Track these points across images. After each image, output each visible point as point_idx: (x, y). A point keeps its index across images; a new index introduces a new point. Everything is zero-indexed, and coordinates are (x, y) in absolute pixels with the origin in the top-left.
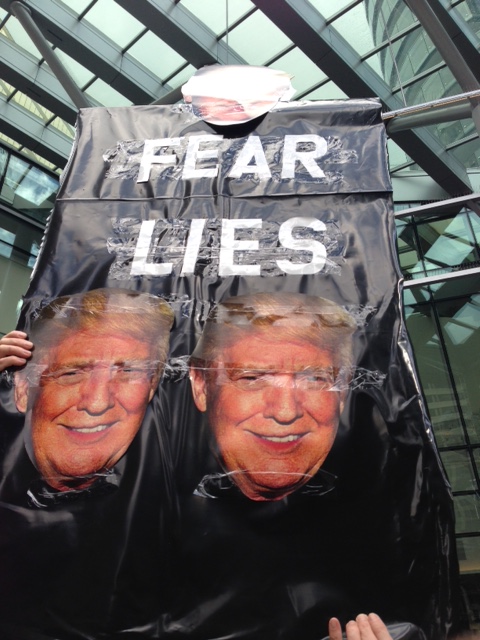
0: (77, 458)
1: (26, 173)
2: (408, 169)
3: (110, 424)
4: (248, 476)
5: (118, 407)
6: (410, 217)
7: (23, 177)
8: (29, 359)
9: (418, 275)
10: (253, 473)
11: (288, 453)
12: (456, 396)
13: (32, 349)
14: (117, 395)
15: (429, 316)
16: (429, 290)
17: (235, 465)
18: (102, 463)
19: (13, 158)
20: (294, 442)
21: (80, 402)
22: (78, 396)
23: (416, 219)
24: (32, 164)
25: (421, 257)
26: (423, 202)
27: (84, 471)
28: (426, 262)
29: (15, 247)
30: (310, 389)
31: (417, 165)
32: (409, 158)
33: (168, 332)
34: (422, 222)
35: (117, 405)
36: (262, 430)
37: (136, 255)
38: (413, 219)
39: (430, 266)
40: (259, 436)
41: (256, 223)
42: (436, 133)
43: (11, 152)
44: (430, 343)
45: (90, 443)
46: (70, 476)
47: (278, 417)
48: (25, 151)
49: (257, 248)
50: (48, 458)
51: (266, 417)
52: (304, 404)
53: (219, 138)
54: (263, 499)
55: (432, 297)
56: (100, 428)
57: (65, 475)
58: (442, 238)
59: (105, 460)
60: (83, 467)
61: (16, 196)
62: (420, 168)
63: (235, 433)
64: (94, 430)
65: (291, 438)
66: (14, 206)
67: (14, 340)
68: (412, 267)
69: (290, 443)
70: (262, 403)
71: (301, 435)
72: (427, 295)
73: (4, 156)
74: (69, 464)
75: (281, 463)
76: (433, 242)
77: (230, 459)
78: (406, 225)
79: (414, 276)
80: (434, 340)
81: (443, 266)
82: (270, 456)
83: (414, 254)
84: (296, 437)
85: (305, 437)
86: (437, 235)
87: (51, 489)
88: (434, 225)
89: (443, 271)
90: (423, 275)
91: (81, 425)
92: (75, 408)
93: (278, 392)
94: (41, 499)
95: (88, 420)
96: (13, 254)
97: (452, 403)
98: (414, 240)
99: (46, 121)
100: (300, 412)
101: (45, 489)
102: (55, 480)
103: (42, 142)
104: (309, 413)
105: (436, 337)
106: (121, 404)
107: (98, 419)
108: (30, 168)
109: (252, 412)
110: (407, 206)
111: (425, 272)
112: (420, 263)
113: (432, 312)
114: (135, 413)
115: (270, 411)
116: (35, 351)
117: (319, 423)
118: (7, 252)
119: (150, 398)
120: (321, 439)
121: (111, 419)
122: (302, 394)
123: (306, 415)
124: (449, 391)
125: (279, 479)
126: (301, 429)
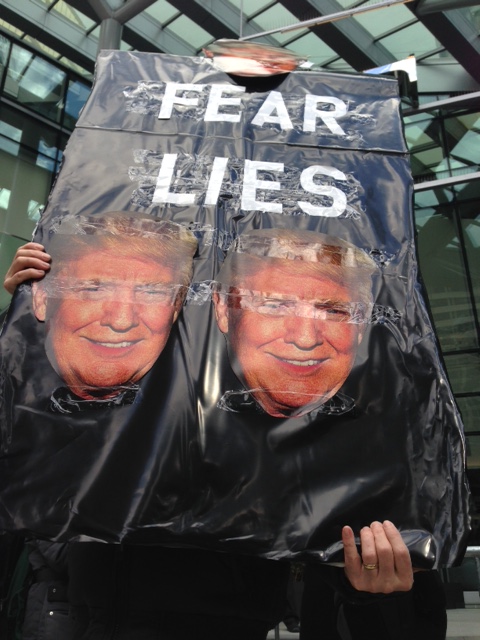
0: (101, 370)
1: (30, 63)
2: (437, 56)
3: (134, 342)
4: (269, 395)
5: (142, 326)
6: (437, 111)
7: (27, 68)
8: (47, 271)
9: (443, 174)
10: (273, 392)
11: (307, 376)
12: (473, 300)
13: (50, 262)
14: (141, 315)
15: (451, 217)
16: (453, 191)
17: (257, 383)
18: (128, 377)
19: (16, 48)
20: (314, 366)
21: (103, 317)
22: (101, 312)
23: (444, 113)
24: (36, 53)
25: (447, 155)
26: (452, 94)
27: (108, 383)
28: (451, 160)
29: (22, 145)
30: (329, 320)
31: (447, 52)
32: (439, 44)
33: (191, 258)
34: (450, 116)
35: (141, 324)
36: (283, 354)
37: (158, 184)
38: (440, 112)
39: (455, 164)
40: (281, 358)
41: (278, 167)
42: (469, 17)
43: (13, 40)
44: (450, 246)
45: (115, 357)
46: (95, 386)
47: (298, 343)
48: (28, 39)
49: (279, 189)
50: (72, 368)
51: (287, 342)
52: (324, 333)
53: (242, 89)
54: (283, 416)
55: (455, 198)
56: (125, 344)
57: (89, 385)
58: (470, 133)
59: (131, 374)
60: (109, 379)
61: (20, 88)
62: (450, 55)
63: (256, 354)
64: (119, 345)
65: (311, 363)
66: (19, 100)
67: (31, 251)
68: (436, 165)
69: (310, 367)
70: (284, 330)
71: (322, 360)
72: (450, 196)
73: (6, 46)
74: (93, 374)
75: (301, 385)
76: (461, 138)
77: (252, 378)
78: (433, 119)
79: (438, 176)
80: (454, 243)
81: (470, 164)
82: (290, 378)
83: (439, 151)
84: (316, 362)
85: (325, 362)
86: (464, 130)
87: (75, 397)
88: (462, 118)
89: (469, 170)
90: (447, 174)
91: (106, 340)
92: (98, 323)
93: (299, 321)
94: (65, 406)
95: (112, 335)
96: (20, 152)
97: (468, 307)
98: (440, 135)
99: (49, 5)
100: (320, 340)
101: (69, 397)
102: (79, 389)
103: (45, 29)
104: (328, 342)
105: (456, 240)
106: (146, 324)
107: (122, 336)
108: (33, 58)
109: (273, 337)
110: (434, 98)
111: (450, 171)
112: (445, 161)
113: (454, 214)
114: (160, 333)
115: (291, 337)
116: (53, 264)
117: (338, 351)
118: (14, 149)
119: (175, 320)
120: (340, 366)
121: (136, 337)
122: (322, 324)
123: (326, 343)
124: (465, 294)
125: (298, 399)
126: (321, 355)
